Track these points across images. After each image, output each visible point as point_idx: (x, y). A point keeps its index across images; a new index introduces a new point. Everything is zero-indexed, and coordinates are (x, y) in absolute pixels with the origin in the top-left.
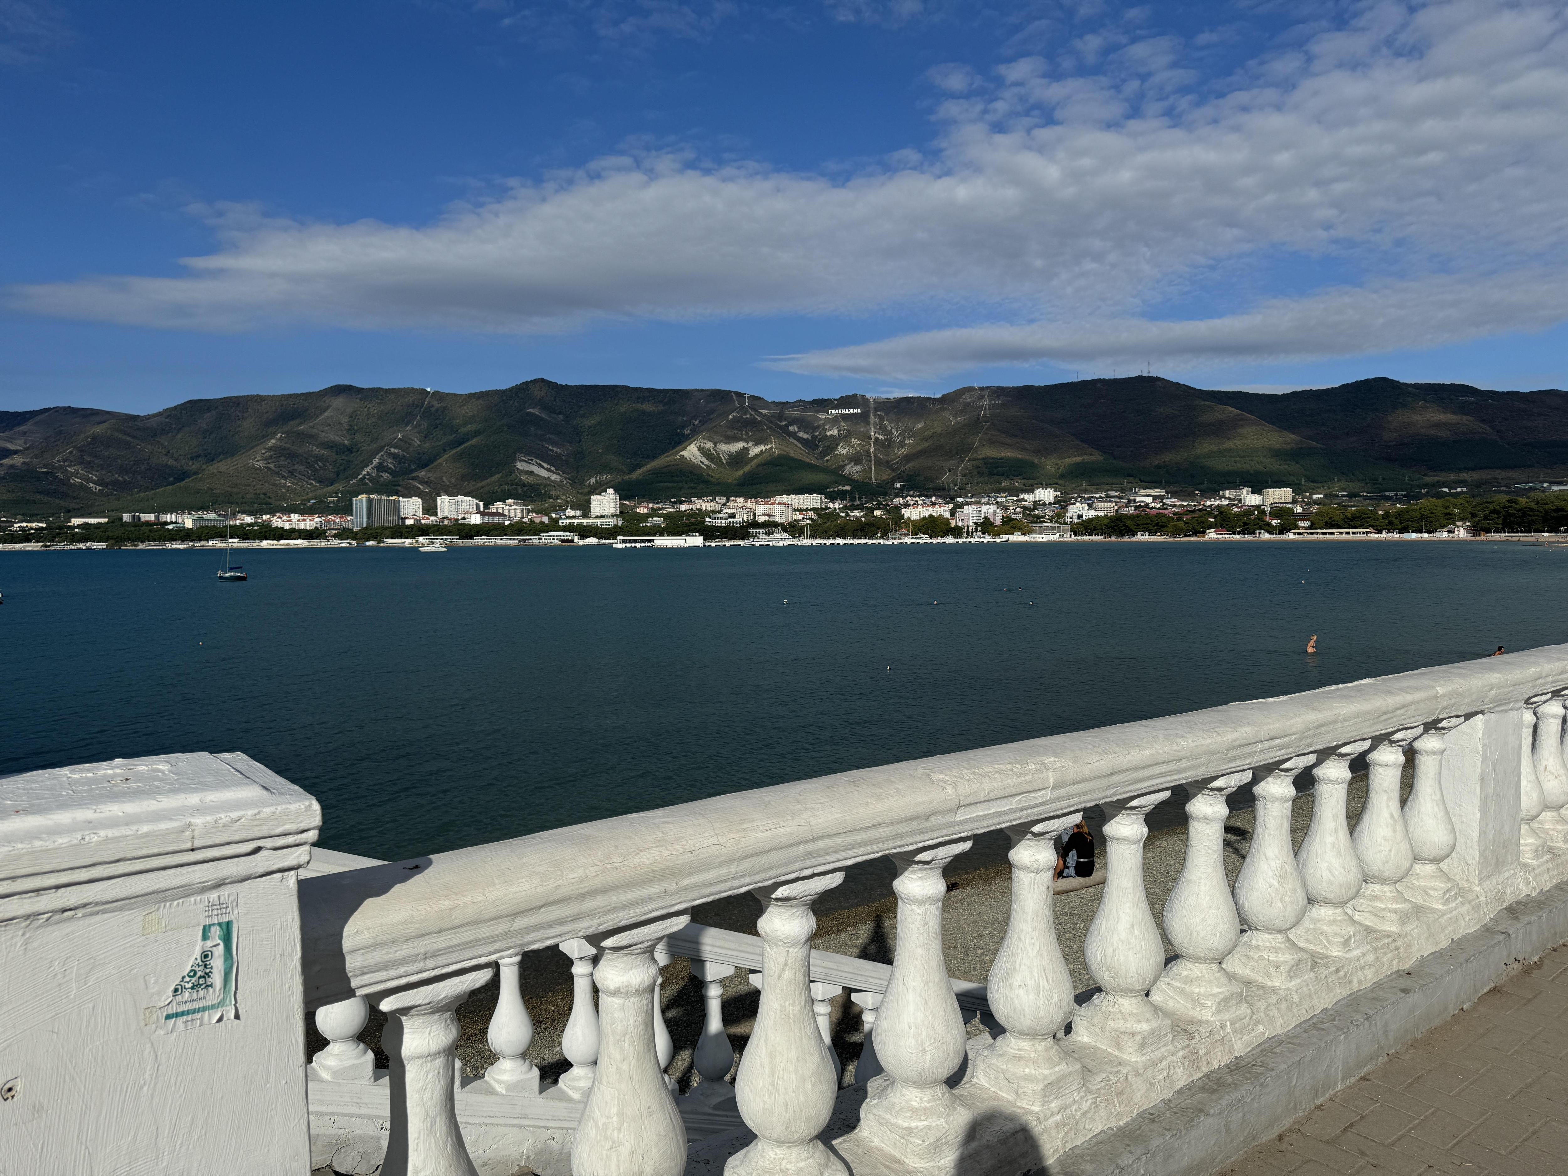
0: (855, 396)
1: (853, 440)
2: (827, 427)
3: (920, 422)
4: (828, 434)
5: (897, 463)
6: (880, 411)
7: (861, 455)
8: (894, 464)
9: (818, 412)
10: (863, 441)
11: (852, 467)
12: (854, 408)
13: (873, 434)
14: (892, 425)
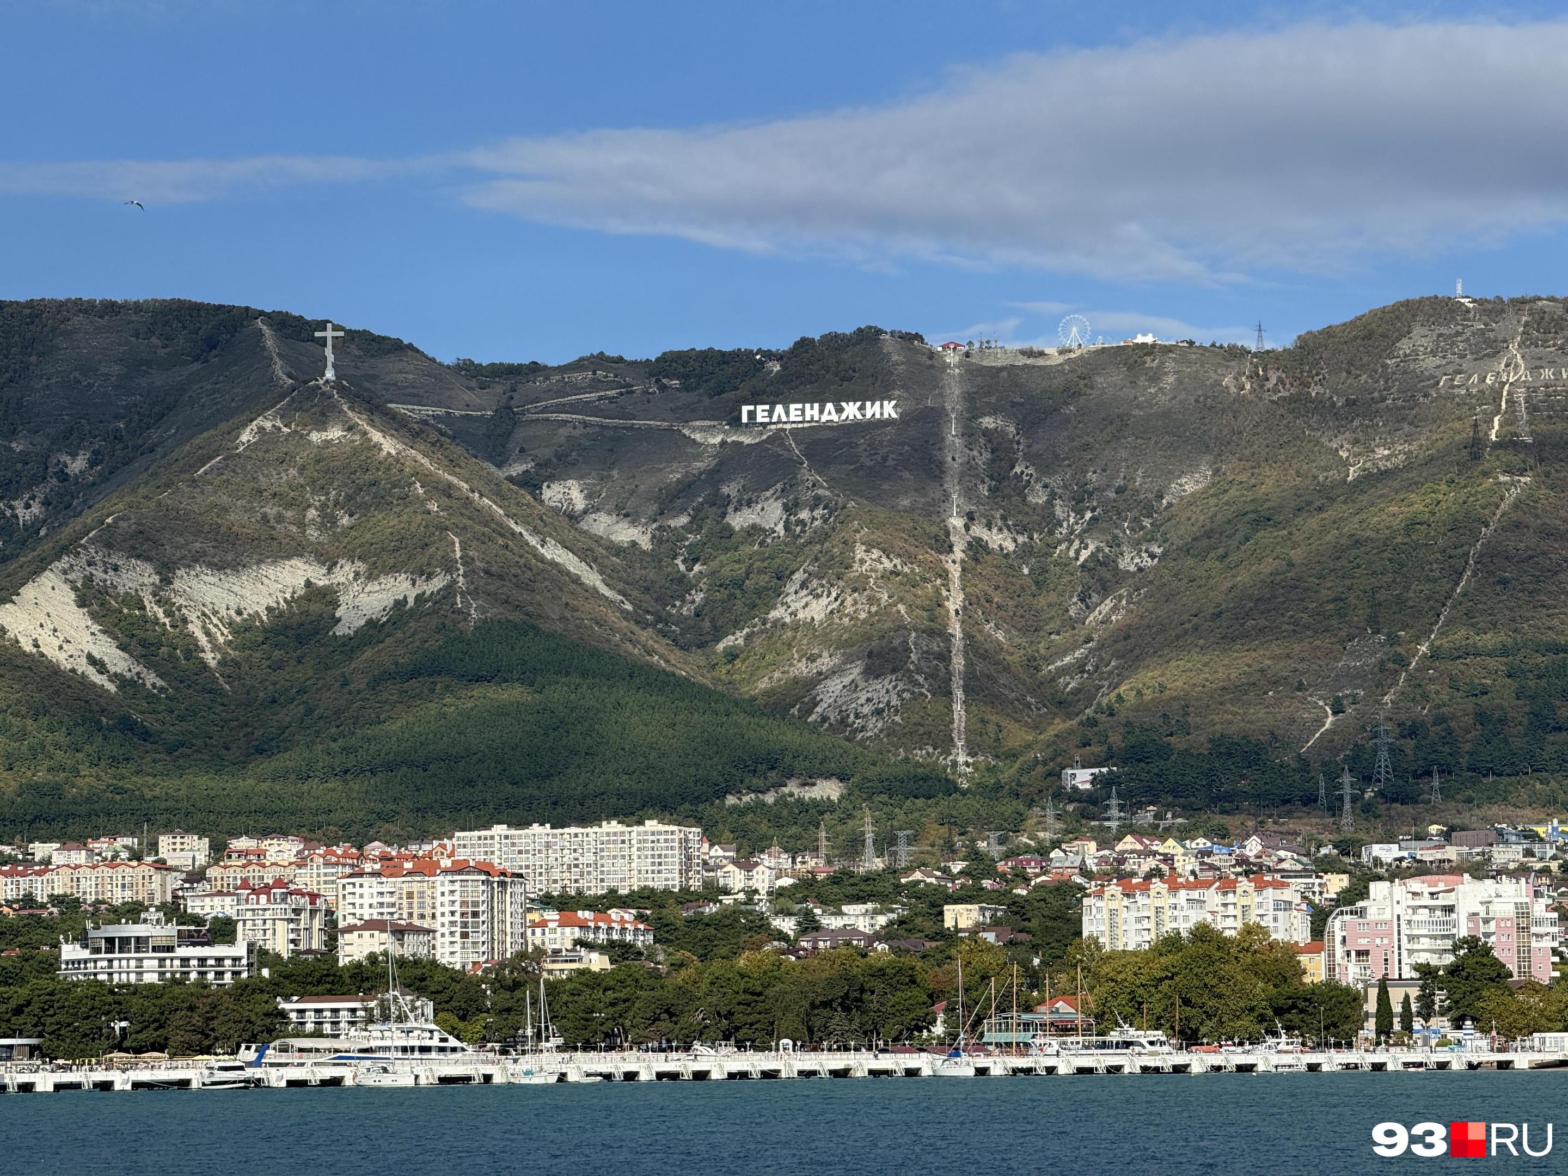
0: (869, 336)
1: (860, 551)
2: (730, 489)
3: (1193, 468)
4: (738, 521)
5: (1080, 667)
6: (994, 411)
7: (901, 628)
8: (1063, 671)
9: (688, 414)
10: (909, 558)
11: (853, 686)
12: (862, 397)
13: (957, 522)
14: (1055, 481)
